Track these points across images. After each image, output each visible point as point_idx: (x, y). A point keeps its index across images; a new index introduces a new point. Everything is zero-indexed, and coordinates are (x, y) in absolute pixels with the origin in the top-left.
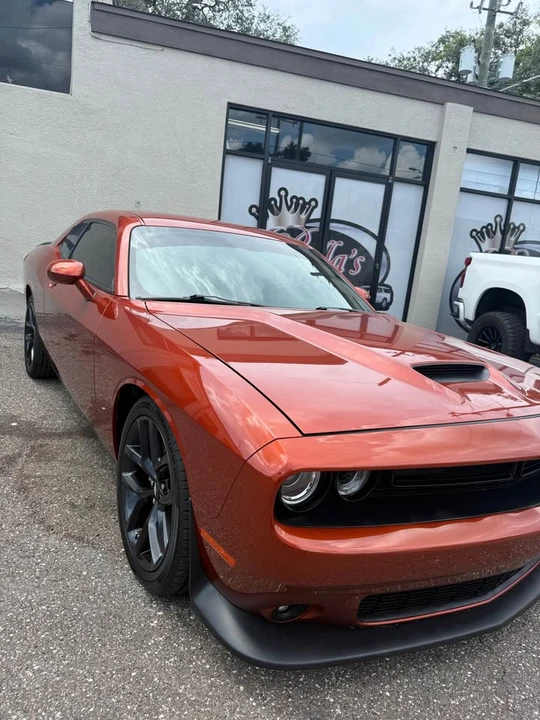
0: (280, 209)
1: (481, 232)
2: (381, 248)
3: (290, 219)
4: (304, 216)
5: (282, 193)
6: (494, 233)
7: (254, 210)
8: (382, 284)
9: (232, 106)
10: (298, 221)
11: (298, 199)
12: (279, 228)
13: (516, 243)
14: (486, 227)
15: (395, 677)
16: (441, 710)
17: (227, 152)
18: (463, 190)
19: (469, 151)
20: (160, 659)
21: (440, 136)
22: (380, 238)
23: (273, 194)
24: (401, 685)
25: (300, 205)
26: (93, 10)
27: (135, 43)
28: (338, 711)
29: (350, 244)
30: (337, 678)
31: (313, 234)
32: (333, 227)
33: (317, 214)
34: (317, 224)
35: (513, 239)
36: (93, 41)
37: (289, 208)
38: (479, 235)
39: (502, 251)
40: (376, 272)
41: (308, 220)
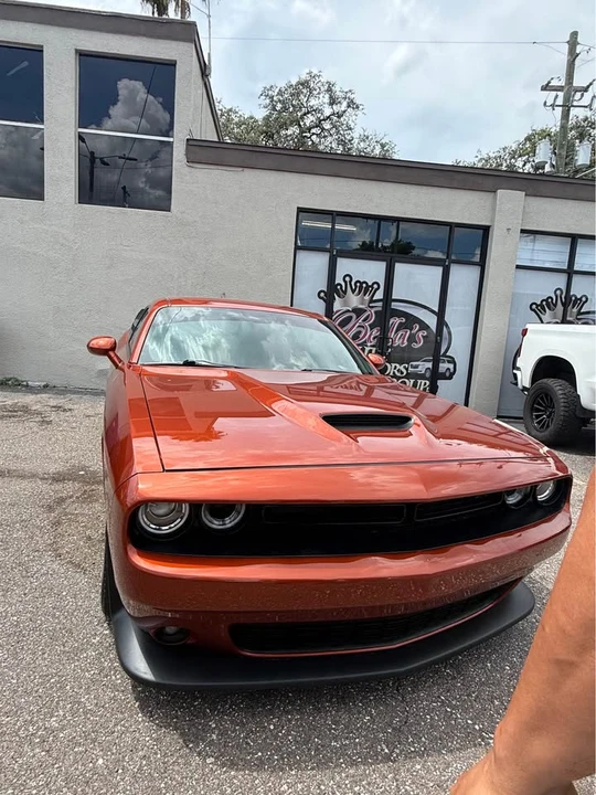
0: (345, 292)
1: (541, 305)
2: (441, 323)
3: (354, 300)
4: (367, 298)
5: (347, 279)
6: (555, 305)
7: (322, 295)
8: (444, 355)
9: (300, 210)
10: (362, 303)
11: (361, 283)
12: (345, 309)
13: (579, 313)
14: (546, 300)
15: (288, 712)
16: (317, 750)
17: (297, 248)
18: (518, 267)
19: (523, 231)
20: (82, 670)
21: (493, 220)
22: (441, 314)
23: (339, 280)
24: (290, 721)
25: (364, 288)
26: (188, 145)
27: (220, 167)
28: (214, 737)
29: (411, 321)
30: (231, 707)
31: (376, 312)
32: (395, 305)
33: (379, 295)
34: (380, 304)
35: (575, 310)
36: (187, 169)
37: (353, 291)
38: (540, 309)
39: (564, 321)
40: (438, 345)
41: (371, 301)
